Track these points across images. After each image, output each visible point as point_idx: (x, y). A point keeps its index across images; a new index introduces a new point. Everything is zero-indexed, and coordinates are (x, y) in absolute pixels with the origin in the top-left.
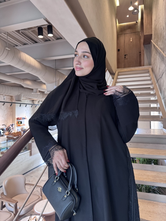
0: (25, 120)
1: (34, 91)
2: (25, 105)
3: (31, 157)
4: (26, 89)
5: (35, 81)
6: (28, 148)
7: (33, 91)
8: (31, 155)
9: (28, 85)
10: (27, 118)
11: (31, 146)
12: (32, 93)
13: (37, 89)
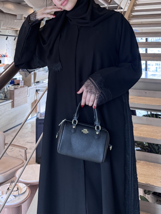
0: (6, 58)
1: (18, 17)
2: (6, 37)
3: (13, 109)
4: (7, 15)
5: (20, 4)
6: (9, 97)
7: (16, 18)
8: (13, 106)
9: (10, 10)
10: (8, 56)
11: (13, 94)
12: (15, 21)
13: (22, 15)
